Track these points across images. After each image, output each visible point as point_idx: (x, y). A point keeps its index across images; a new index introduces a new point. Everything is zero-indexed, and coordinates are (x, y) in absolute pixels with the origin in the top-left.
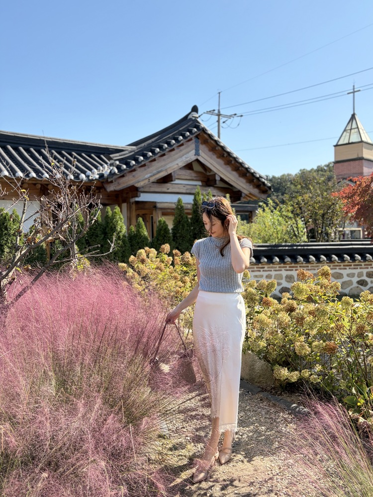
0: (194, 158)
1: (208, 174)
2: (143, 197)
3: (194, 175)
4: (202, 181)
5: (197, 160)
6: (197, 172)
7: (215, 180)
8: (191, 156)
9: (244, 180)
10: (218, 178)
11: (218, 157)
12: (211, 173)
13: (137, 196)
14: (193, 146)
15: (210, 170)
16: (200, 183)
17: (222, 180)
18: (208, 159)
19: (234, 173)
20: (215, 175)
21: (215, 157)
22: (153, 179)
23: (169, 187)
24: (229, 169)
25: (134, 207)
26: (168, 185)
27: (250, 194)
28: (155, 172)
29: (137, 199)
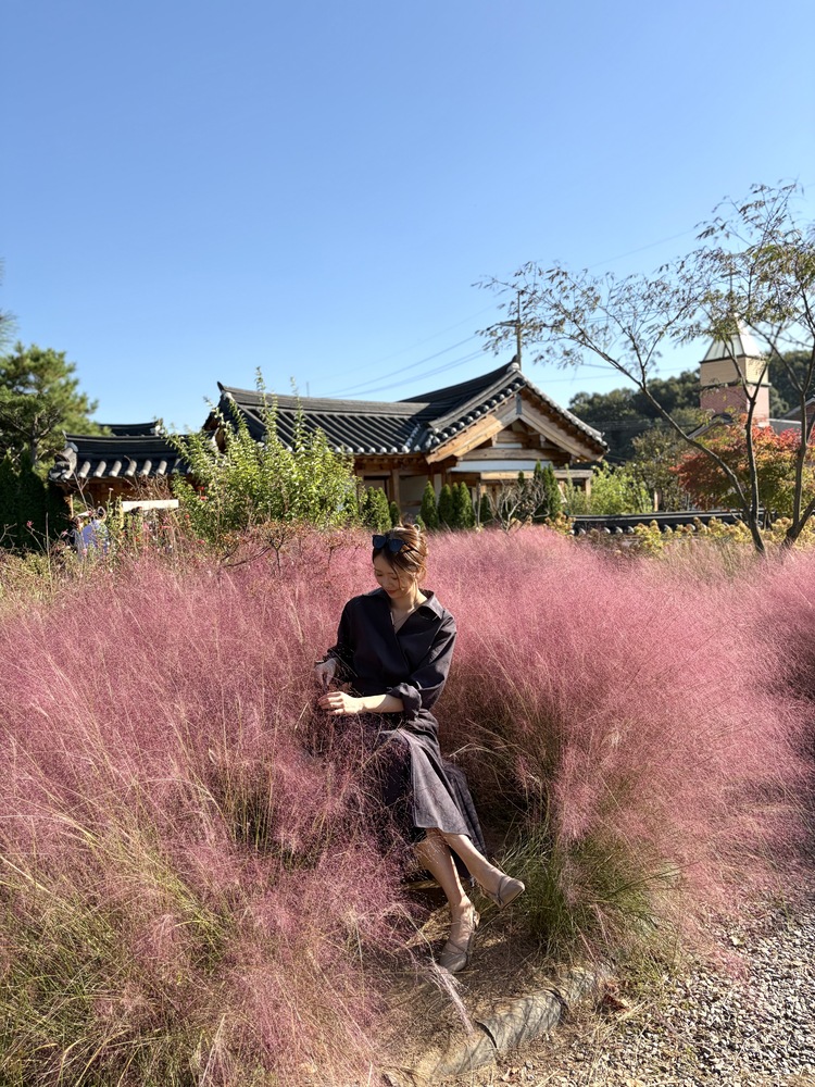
0: (515, 417)
1: (530, 434)
2: (461, 467)
3: (513, 436)
4: (523, 443)
5: (519, 420)
6: (517, 433)
7: (540, 442)
8: (512, 416)
9: (573, 439)
10: (542, 439)
11: (543, 414)
12: (535, 433)
13: (455, 466)
14: (515, 403)
15: (533, 429)
16: (520, 446)
17: (547, 441)
18: (532, 417)
19: (561, 431)
20: (539, 435)
21: (538, 413)
22: (472, 446)
23: (487, 452)
24: (556, 426)
25: (450, 478)
26: (486, 451)
27: (582, 456)
28: (474, 438)
29: (454, 469)
